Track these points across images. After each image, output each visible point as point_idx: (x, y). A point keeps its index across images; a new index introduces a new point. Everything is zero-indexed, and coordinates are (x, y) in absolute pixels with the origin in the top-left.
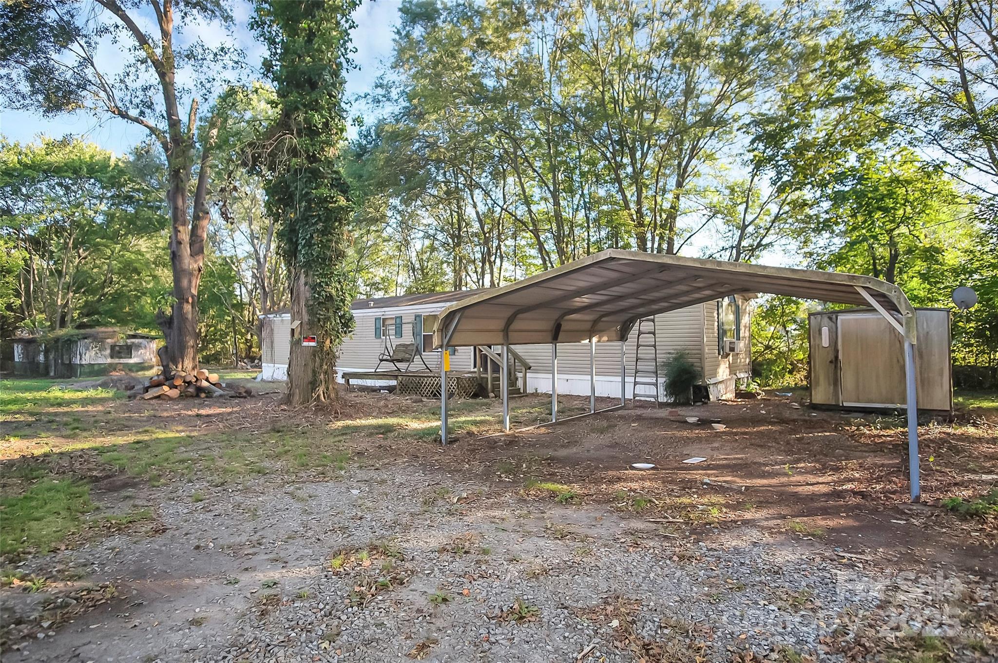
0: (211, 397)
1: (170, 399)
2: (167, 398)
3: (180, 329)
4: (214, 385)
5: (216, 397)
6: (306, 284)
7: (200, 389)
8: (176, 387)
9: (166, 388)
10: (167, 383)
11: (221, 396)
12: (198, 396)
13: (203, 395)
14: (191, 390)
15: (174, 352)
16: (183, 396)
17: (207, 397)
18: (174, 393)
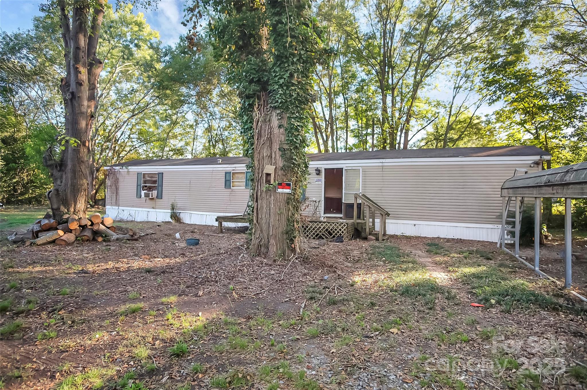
0: (109, 241)
1: (68, 244)
2: (63, 243)
3: (74, 172)
4: (108, 228)
5: (114, 241)
6: (280, 127)
7: (96, 233)
8: (71, 231)
9: (61, 232)
10: (60, 227)
11: (117, 239)
12: (94, 240)
13: (100, 239)
14: (88, 234)
15: (66, 195)
16: (80, 241)
17: (104, 241)
18: (71, 237)
